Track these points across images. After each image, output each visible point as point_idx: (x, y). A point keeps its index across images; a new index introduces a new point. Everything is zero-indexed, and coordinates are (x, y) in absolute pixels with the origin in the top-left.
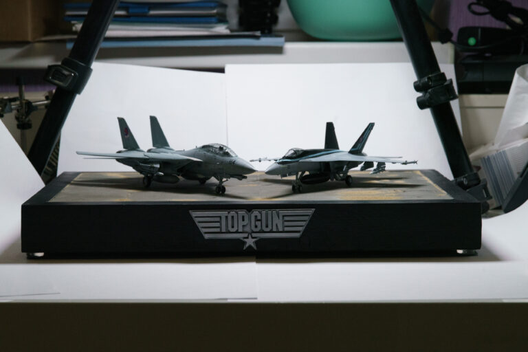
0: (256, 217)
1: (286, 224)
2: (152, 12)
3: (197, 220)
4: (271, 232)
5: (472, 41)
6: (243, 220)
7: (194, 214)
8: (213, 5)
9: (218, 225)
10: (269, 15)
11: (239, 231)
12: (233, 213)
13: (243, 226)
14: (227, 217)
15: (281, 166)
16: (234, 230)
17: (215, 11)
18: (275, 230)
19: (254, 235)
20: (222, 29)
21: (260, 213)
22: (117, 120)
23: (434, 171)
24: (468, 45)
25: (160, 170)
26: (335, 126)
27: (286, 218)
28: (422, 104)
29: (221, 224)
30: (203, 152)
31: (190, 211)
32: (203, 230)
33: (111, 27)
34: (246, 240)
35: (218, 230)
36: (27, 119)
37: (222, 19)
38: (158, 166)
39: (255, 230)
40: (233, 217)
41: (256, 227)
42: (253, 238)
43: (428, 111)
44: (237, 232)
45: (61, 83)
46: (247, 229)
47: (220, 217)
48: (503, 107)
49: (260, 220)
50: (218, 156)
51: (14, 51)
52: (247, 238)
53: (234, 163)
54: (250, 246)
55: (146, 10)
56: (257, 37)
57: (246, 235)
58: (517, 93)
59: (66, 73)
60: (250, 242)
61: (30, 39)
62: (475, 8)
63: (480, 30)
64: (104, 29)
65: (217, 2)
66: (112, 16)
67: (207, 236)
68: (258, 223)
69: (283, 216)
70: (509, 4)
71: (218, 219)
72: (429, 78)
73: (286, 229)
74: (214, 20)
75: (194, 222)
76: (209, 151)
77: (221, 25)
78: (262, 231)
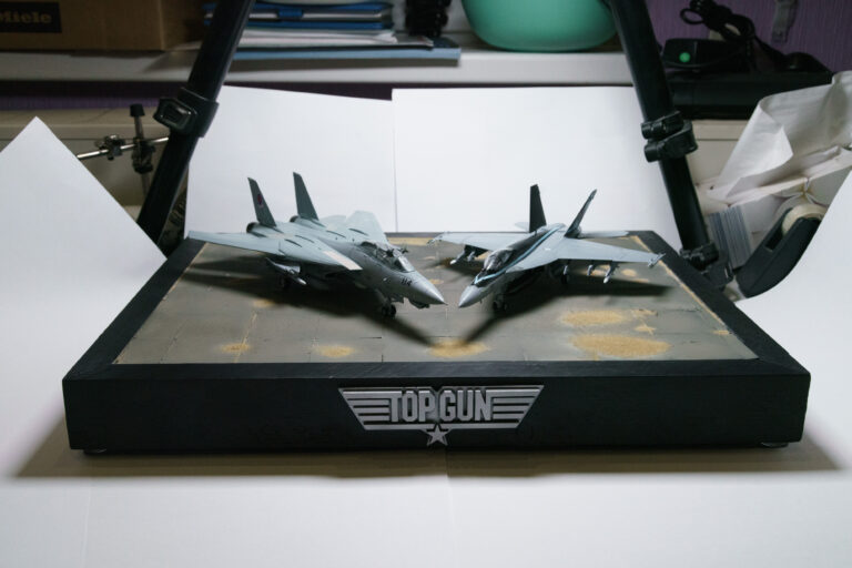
0: (448, 399)
1: (496, 409)
2: (307, 16)
3: (351, 404)
4: (472, 421)
5: (685, 57)
6: (427, 404)
7: (347, 394)
8: (377, 8)
9: (386, 410)
10: (439, 16)
11: (421, 420)
12: (410, 393)
13: (427, 413)
14: (400, 400)
15: (482, 289)
16: (413, 419)
17: (379, 15)
18: (478, 418)
19: (444, 426)
20: (387, 37)
21: (455, 393)
22: (248, 182)
23: (652, 233)
24: (678, 61)
25: (300, 275)
26: (540, 189)
27: (496, 401)
28: (650, 157)
29: (391, 410)
30: (362, 254)
31: (340, 390)
32: (362, 419)
33: (245, 32)
34: (430, 433)
35: (386, 418)
36: (145, 161)
37: (387, 24)
38: (298, 269)
39: (446, 419)
40: (410, 400)
41: (448, 414)
42: (441, 430)
43: (656, 165)
44: (417, 422)
45: (174, 125)
46: (434, 416)
47: (390, 400)
48: (737, 140)
49: (455, 405)
50: (384, 266)
51: (147, 62)
52: (433, 430)
53: (409, 283)
54: (437, 442)
55: (299, 13)
56: (429, 48)
57: (431, 426)
58: (756, 131)
59: (182, 111)
60: (438, 436)
61: (163, 48)
62: (690, 15)
63: (696, 44)
64: (237, 35)
65: (381, 3)
66: (245, 20)
67: (367, 427)
68: (451, 409)
69: (493, 398)
70: (728, 11)
71: (386, 403)
72: (663, 121)
73: (496, 417)
74: (378, 25)
75: (347, 406)
76: (371, 254)
77: (386, 31)
78: (457, 421)
